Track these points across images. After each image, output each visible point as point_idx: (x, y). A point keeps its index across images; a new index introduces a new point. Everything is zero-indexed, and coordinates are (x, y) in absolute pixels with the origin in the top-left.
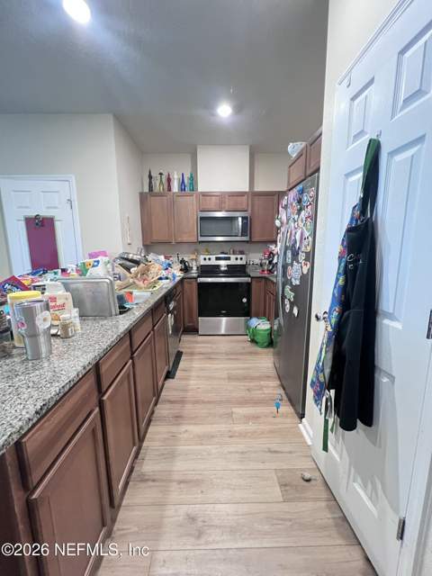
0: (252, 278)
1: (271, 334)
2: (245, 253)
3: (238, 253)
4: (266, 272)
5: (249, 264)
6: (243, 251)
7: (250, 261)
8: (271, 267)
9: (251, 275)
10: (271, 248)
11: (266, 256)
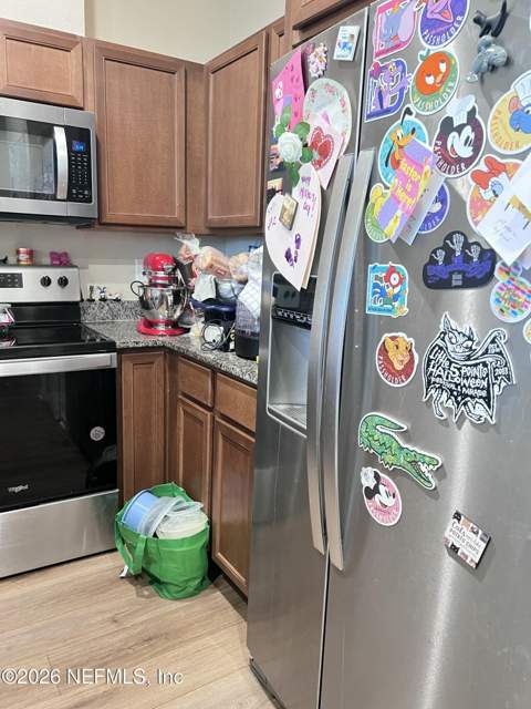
0: (121, 352)
2: (75, 261)
3: (47, 261)
4: (161, 328)
5: (92, 301)
6: (66, 254)
7: (92, 288)
8: (178, 313)
9: (119, 344)
10: (188, 250)
11: (161, 274)
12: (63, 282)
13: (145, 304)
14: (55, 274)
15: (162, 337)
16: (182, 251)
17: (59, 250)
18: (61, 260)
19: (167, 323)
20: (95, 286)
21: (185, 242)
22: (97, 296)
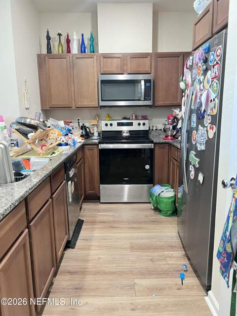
0: (155, 144)
1: (175, 202)
2: (148, 118)
3: (140, 118)
4: (170, 137)
5: (153, 130)
6: (146, 116)
7: (153, 126)
8: (175, 133)
9: (154, 141)
10: (175, 113)
11: (170, 121)
12: (144, 124)
13: (165, 131)
14: (142, 122)
15: (169, 140)
16: (174, 113)
17: (144, 115)
18: (144, 118)
19: (171, 136)
20: (154, 125)
21: (175, 110)
22: (154, 129)
